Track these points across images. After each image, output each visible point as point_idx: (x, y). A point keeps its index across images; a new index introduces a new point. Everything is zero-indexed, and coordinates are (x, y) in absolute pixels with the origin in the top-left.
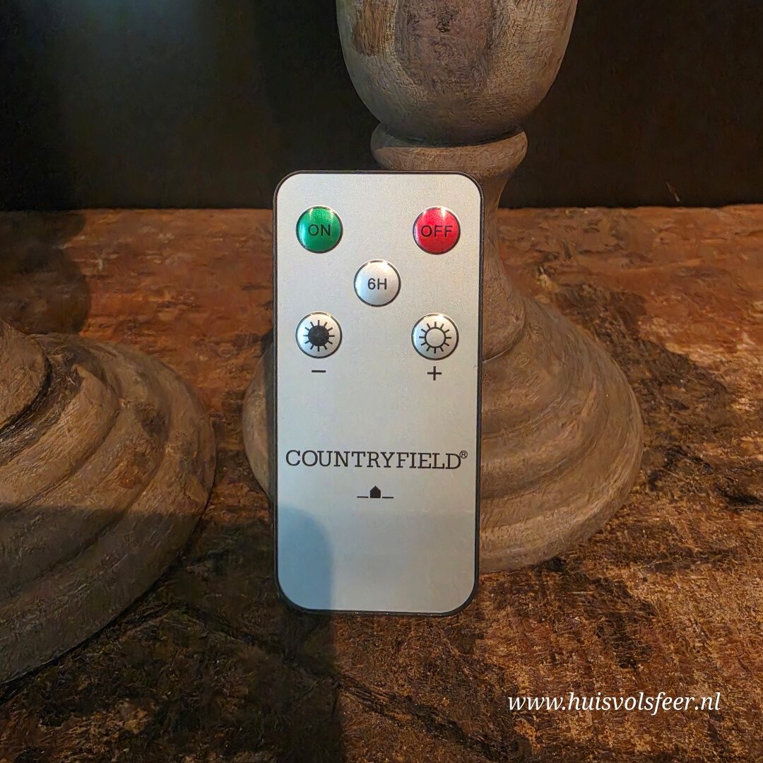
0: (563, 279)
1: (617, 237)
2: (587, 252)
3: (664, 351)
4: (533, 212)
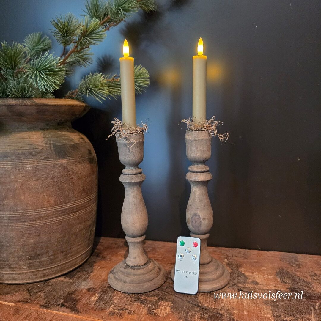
0: (229, 260)
1: (244, 255)
2: (236, 257)
3: (241, 273)
4: (230, 249)
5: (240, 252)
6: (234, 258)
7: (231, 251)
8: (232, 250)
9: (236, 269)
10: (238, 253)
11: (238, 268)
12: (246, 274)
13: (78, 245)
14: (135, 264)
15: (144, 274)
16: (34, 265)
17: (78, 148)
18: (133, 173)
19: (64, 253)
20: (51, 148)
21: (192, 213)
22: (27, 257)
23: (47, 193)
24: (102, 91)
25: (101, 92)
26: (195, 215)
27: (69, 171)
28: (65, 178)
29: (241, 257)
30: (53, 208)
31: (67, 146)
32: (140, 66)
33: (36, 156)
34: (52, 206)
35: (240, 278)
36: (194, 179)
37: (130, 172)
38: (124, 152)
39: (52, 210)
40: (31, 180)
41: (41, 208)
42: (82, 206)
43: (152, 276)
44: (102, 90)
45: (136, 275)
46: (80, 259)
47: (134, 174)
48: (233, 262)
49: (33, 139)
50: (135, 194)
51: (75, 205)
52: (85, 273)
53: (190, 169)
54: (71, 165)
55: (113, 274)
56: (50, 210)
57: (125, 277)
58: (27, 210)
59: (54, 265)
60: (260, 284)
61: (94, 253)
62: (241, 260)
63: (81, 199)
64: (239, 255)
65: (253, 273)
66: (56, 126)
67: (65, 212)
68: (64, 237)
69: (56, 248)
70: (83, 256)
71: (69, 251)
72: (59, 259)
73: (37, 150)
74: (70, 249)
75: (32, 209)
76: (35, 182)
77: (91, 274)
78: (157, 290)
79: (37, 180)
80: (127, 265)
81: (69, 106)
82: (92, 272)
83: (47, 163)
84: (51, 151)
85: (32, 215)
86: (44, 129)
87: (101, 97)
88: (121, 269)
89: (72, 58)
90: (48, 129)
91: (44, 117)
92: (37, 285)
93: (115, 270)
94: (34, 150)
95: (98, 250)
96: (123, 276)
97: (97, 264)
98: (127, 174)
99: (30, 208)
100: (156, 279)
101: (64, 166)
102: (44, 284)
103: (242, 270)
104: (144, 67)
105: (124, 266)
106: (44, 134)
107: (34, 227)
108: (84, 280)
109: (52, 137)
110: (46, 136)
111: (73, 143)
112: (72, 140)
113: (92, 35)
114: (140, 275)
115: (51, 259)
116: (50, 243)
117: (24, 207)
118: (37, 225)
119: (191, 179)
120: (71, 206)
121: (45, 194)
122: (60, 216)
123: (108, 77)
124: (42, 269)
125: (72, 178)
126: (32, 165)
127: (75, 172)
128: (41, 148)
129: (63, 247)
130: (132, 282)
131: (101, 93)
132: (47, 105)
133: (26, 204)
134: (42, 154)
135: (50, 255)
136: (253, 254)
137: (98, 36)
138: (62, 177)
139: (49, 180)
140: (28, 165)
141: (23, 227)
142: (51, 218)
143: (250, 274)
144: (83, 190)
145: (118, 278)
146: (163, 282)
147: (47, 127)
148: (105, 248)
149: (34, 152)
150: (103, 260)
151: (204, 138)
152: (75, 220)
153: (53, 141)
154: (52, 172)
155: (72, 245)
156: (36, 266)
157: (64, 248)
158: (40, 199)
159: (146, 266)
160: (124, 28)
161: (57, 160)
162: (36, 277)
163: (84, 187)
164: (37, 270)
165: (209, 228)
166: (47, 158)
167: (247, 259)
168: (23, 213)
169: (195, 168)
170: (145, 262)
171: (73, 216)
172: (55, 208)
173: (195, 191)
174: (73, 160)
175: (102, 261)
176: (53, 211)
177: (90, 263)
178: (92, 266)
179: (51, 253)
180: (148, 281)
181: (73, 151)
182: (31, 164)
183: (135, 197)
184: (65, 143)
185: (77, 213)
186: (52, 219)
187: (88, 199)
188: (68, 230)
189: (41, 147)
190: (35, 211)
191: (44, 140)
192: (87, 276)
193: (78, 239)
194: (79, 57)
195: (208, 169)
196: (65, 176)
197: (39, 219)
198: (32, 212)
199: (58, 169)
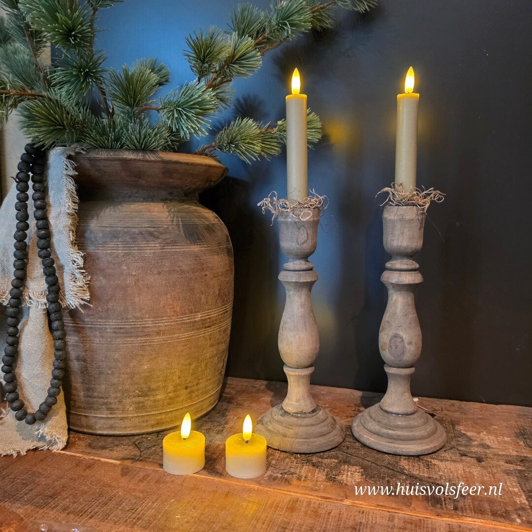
1: (459, 408)
2: (448, 410)
3: (461, 432)
5: (453, 405)
6: (446, 412)
7: (437, 403)
8: (439, 401)
9: (451, 427)
10: (450, 406)
11: (453, 426)
12: (469, 434)
13: (207, 381)
14: (299, 410)
15: (312, 425)
16: (144, 406)
17: (213, 231)
18: (302, 268)
19: (188, 390)
20: (179, 227)
21: (391, 333)
22: (137, 391)
23: (171, 295)
25: (251, 147)
26: (396, 336)
27: (203, 264)
28: (196, 274)
29: (455, 411)
30: (178, 318)
31: (200, 227)
33: (158, 238)
34: (178, 316)
35: (460, 439)
36: (397, 280)
37: (297, 267)
39: (177, 321)
40: (151, 273)
41: (162, 317)
42: (216, 320)
43: (325, 428)
44: (252, 144)
45: (300, 426)
46: (207, 402)
47: (303, 271)
48: (444, 418)
49: (153, 214)
50: (303, 300)
51: (207, 317)
52: (216, 424)
53: (388, 265)
54: (205, 256)
55: (262, 424)
56: (174, 321)
57: (284, 428)
58: (142, 318)
59: (173, 408)
60: (493, 448)
61: (223, 398)
62: (457, 415)
63: (215, 308)
64: (453, 409)
65: (479, 433)
66: (182, 196)
67: (194, 326)
68: (190, 364)
69: (178, 381)
70: (212, 398)
71: (195, 388)
72: (181, 399)
73: (161, 229)
74: (197, 384)
75: (149, 318)
76: (156, 276)
77: (225, 426)
78: (333, 450)
79: (159, 273)
80: (286, 412)
81: (206, 165)
82: (226, 423)
83: (173, 249)
84: (180, 231)
85: (148, 327)
86: (166, 199)
87: (249, 155)
88: (276, 418)
90: (171, 200)
91: (171, 180)
92: (147, 438)
93: (266, 419)
94: (155, 229)
95: (227, 394)
96: (280, 427)
97: (231, 413)
98: (292, 269)
99: (147, 316)
100: (332, 433)
101: (196, 256)
102: (158, 436)
103: (461, 428)
105: (280, 413)
106: (168, 208)
107: (150, 346)
108: (218, 433)
109: (179, 211)
110: (171, 210)
111: (207, 223)
112: (205, 218)
113: (242, 62)
114: (307, 426)
115: (170, 399)
116: (170, 373)
117: (138, 315)
118: (153, 342)
119: (390, 281)
120: (202, 318)
121: (168, 296)
122: (187, 331)
124: (157, 413)
125: (206, 275)
126: (153, 251)
127: (210, 265)
128: (166, 227)
129: (187, 380)
130: (296, 436)
132: (177, 163)
133: (141, 310)
134: (167, 236)
135: (169, 391)
136: (474, 408)
137: (251, 63)
138: (193, 272)
139: (176, 276)
140: (148, 251)
141: (134, 345)
142: (174, 333)
143: (475, 434)
144: (219, 294)
145: (272, 429)
146: (342, 440)
147: (171, 198)
148: (238, 391)
149: (155, 231)
150: (240, 408)
152: (206, 340)
153: (181, 217)
154: (180, 264)
155: (199, 378)
156: (148, 406)
157: (190, 382)
158: (162, 303)
159: (314, 414)
161: (188, 246)
162: (146, 426)
163: (220, 290)
164: (149, 414)
165: (416, 358)
166: (174, 243)
167: (465, 414)
168: (136, 323)
169: (398, 264)
170: (314, 408)
171: (205, 333)
172: (180, 318)
173: (396, 300)
174: (207, 248)
175: (238, 409)
176: (179, 322)
177: (220, 411)
178: (224, 415)
179: (171, 388)
180: (320, 436)
181: (208, 235)
182: (152, 249)
183: (302, 306)
184: (197, 221)
185: (210, 330)
186: (176, 335)
187: (223, 311)
188: (196, 354)
189: (166, 225)
190: (153, 321)
191: (170, 215)
192: (220, 428)
193: (208, 371)
195: (417, 266)
196: (197, 271)
197: (158, 333)
198: (149, 323)
199: (188, 259)
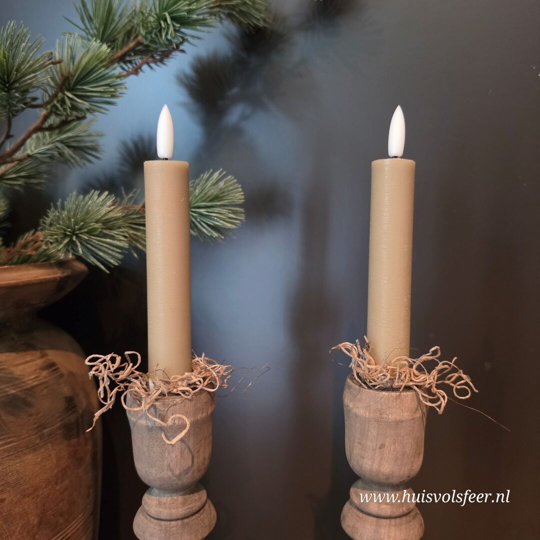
17: (28, 404)
24: (108, 240)
32: (220, 174)
38: (147, 453)
44: (109, 237)
87: (104, 256)
89: (44, 144)
104: (233, 174)
111: (13, 392)
113: (85, 87)
123: (131, 198)
127: (13, 479)
131: (105, 245)
137: (98, 89)
144: (40, 522)
151: (406, 415)
160: (189, 71)
163: (43, 514)
181: (10, 419)
194: (61, 141)
